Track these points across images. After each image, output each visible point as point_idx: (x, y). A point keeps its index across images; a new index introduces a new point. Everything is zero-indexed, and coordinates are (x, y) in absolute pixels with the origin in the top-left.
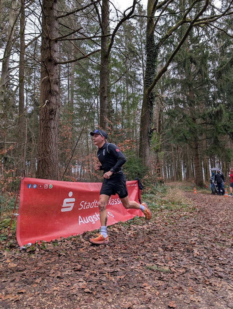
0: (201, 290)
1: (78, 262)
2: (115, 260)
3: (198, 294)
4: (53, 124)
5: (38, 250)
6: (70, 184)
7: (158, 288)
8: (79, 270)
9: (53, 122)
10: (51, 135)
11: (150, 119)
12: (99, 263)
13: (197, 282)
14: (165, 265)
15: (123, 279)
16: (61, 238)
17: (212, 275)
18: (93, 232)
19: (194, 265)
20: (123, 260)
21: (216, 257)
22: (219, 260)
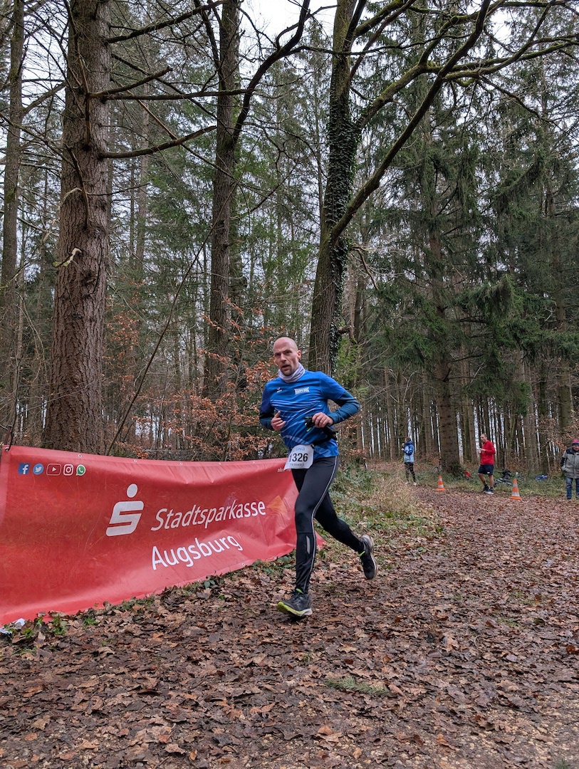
0: (468, 743)
1: (150, 670)
2: (246, 662)
3: (460, 753)
4: (89, 310)
5: (42, 637)
6: (132, 465)
7: (359, 737)
8: (152, 693)
9: (91, 304)
10: (85, 337)
11: (335, 305)
12: (204, 672)
13: (457, 721)
14: (374, 677)
15: (267, 715)
16: (104, 605)
17: (492, 703)
18: (188, 589)
19: (446, 675)
20: (265, 662)
21: (501, 653)
22: (507, 661)
